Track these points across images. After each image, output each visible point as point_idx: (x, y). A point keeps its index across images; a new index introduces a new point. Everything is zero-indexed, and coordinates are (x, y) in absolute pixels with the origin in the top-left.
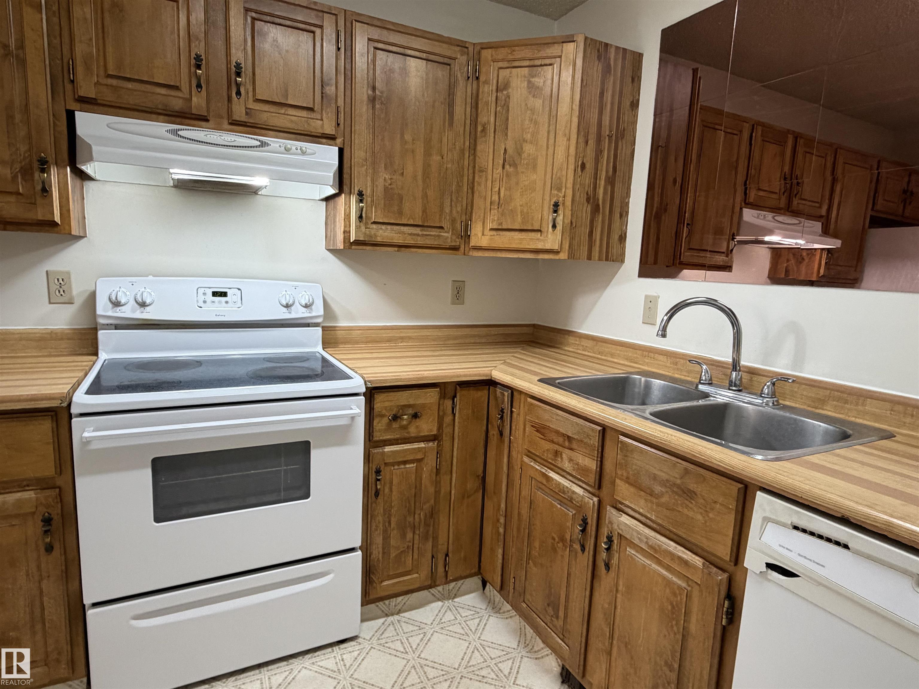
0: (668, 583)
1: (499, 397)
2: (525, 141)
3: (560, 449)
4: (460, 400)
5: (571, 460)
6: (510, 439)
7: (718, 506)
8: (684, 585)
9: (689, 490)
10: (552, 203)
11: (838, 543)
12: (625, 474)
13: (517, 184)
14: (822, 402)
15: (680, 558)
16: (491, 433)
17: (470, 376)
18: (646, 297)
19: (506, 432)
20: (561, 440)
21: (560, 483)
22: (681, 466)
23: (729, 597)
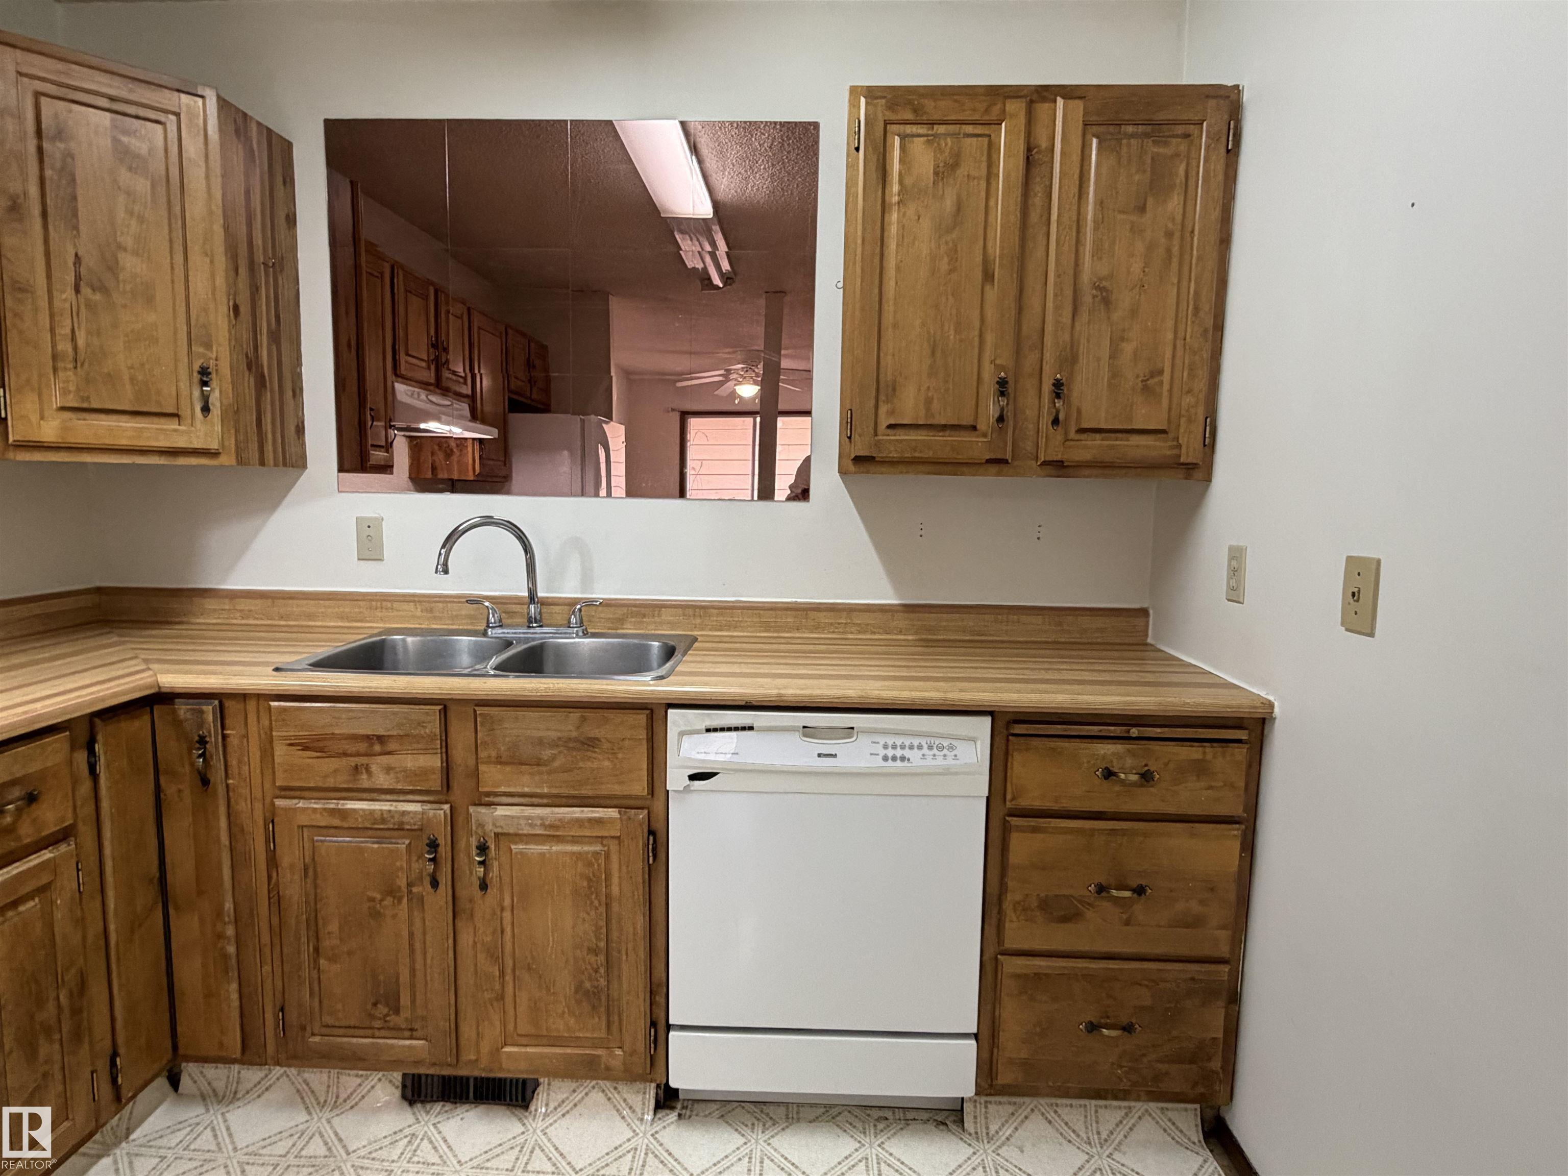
0: (579, 856)
1: (186, 720)
2: (121, 247)
3: (363, 760)
4: (105, 744)
5: (388, 769)
6: (227, 786)
7: (627, 742)
8: (598, 848)
9: (589, 739)
10: (196, 367)
11: (744, 729)
12: (494, 754)
13: (115, 326)
14: (621, 621)
15: (590, 820)
16: (170, 789)
17: (115, 695)
18: (359, 520)
19: (217, 775)
20: (362, 747)
21: (372, 812)
22: (575, 715)
23: (651, 832)
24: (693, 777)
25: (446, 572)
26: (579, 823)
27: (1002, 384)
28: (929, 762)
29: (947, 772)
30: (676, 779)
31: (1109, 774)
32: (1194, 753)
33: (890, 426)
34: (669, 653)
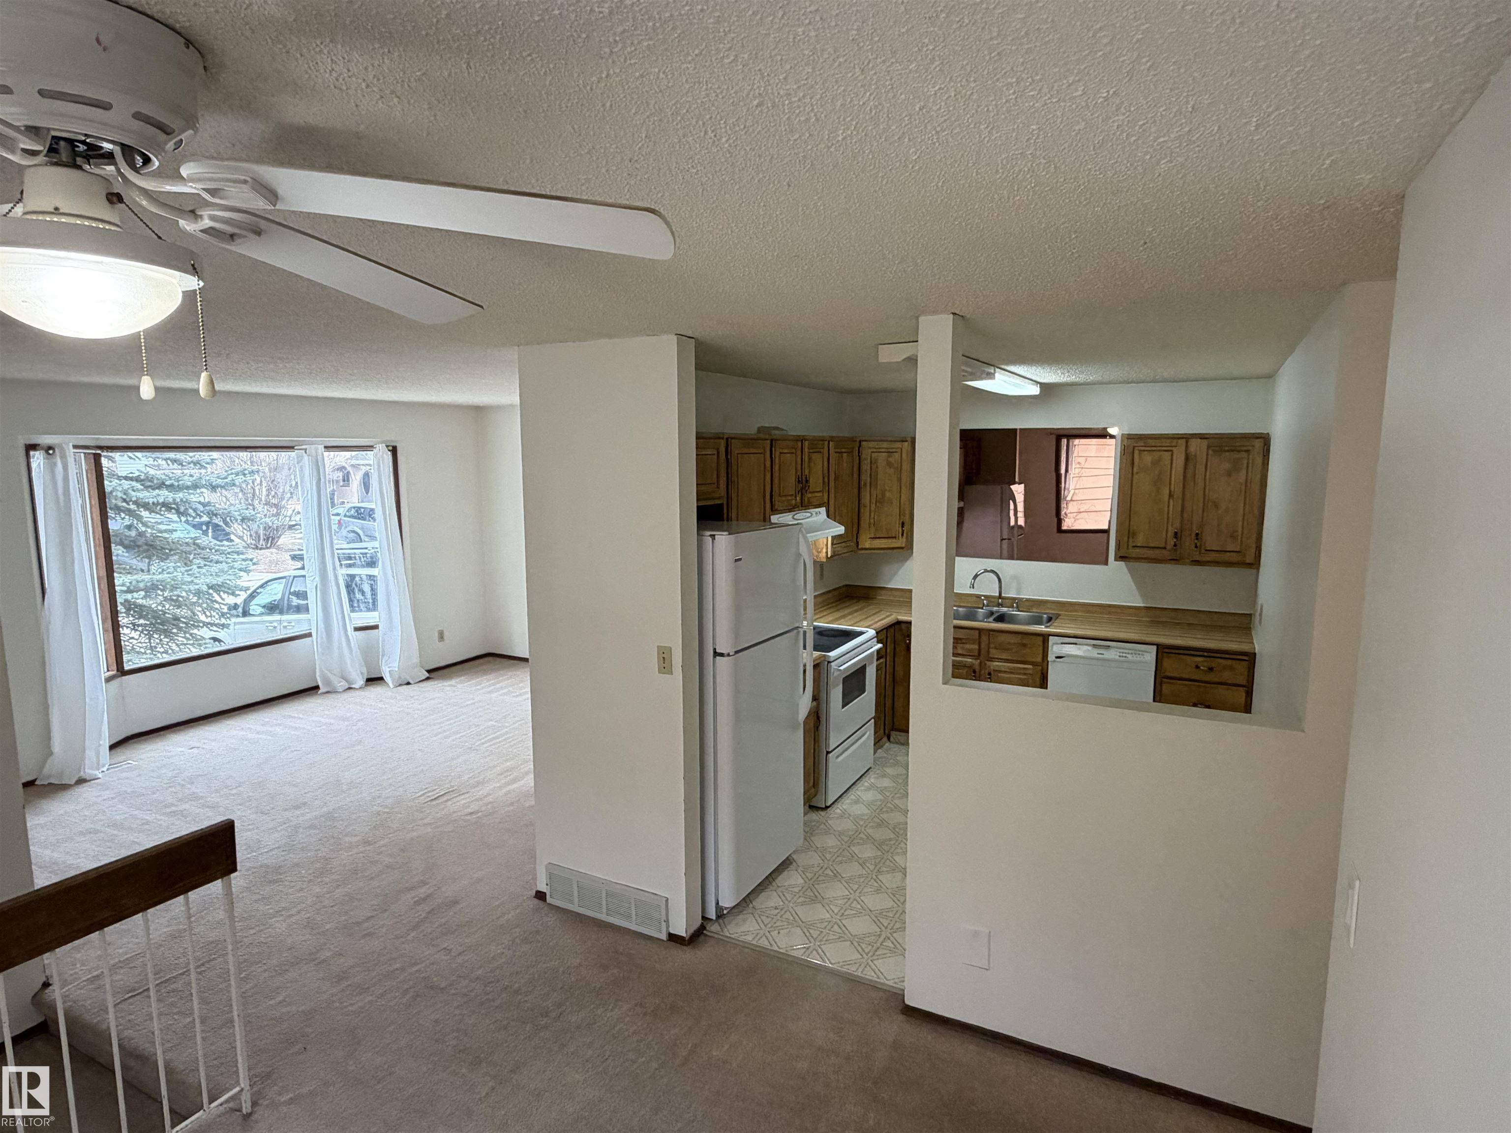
2: (886, 490)
7: (1036, 646)
9: (1024, 644)
10: (901, 522)
11: (1074, 644)
12: (994, 646)
13: (883, 513)
14: (1033, 606)
22: (1020, 636)
23: (1042, 674)
24: (1057, 657)
25: (973, 588)
26: (1020, 668)
27: (1176, 533)
28: (1135, 658)
29: (1140, 662)
30: (1051, 658)
31: (1197, 667)
32: (1229, 662)
33: (1134, 547)
34: (1050, 619)
